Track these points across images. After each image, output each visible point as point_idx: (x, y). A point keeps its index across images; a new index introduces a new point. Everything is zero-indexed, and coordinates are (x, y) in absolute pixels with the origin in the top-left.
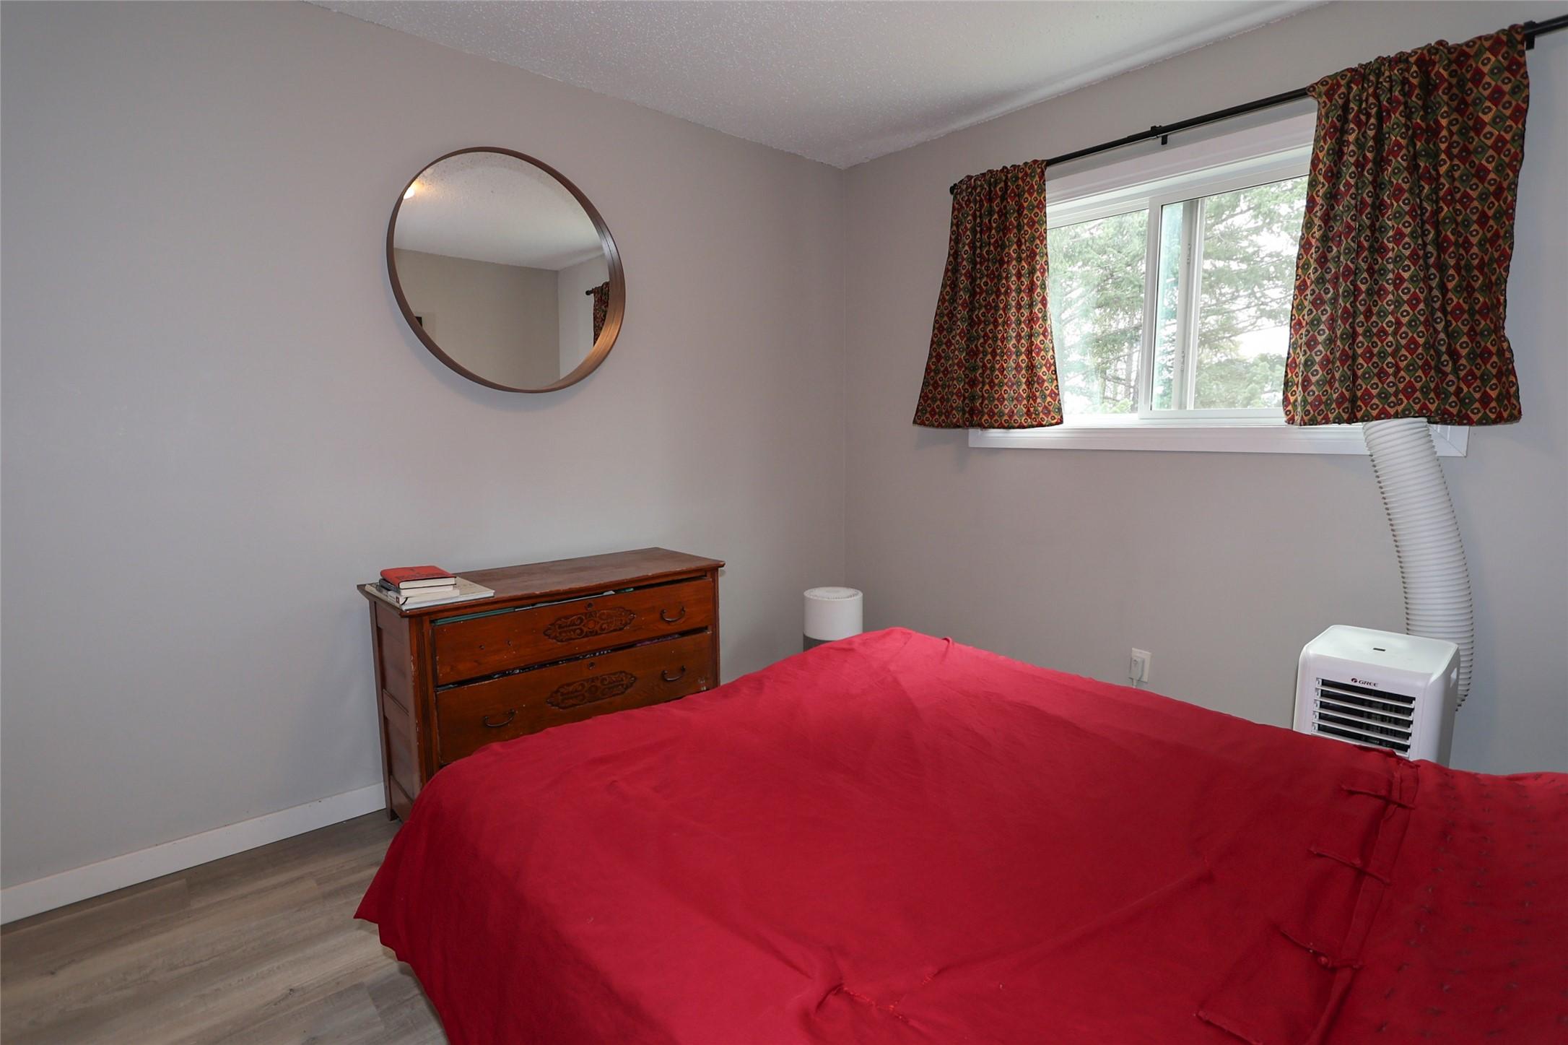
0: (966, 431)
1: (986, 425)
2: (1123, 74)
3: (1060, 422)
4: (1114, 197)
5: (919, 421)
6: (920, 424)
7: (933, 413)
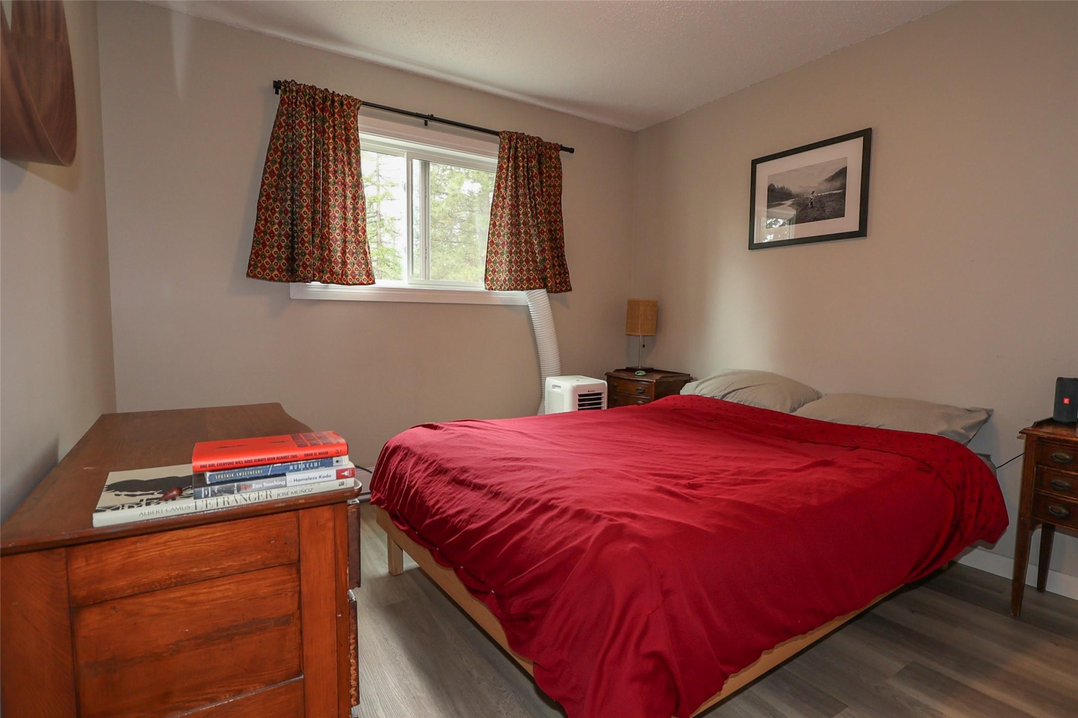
0: (288, 284)
1: (329, 281)
2: (399, 70)
3: (373, 283)
4: (394, 143)
5: (252, 275)
6: (253, 277)
7: (264, 269)
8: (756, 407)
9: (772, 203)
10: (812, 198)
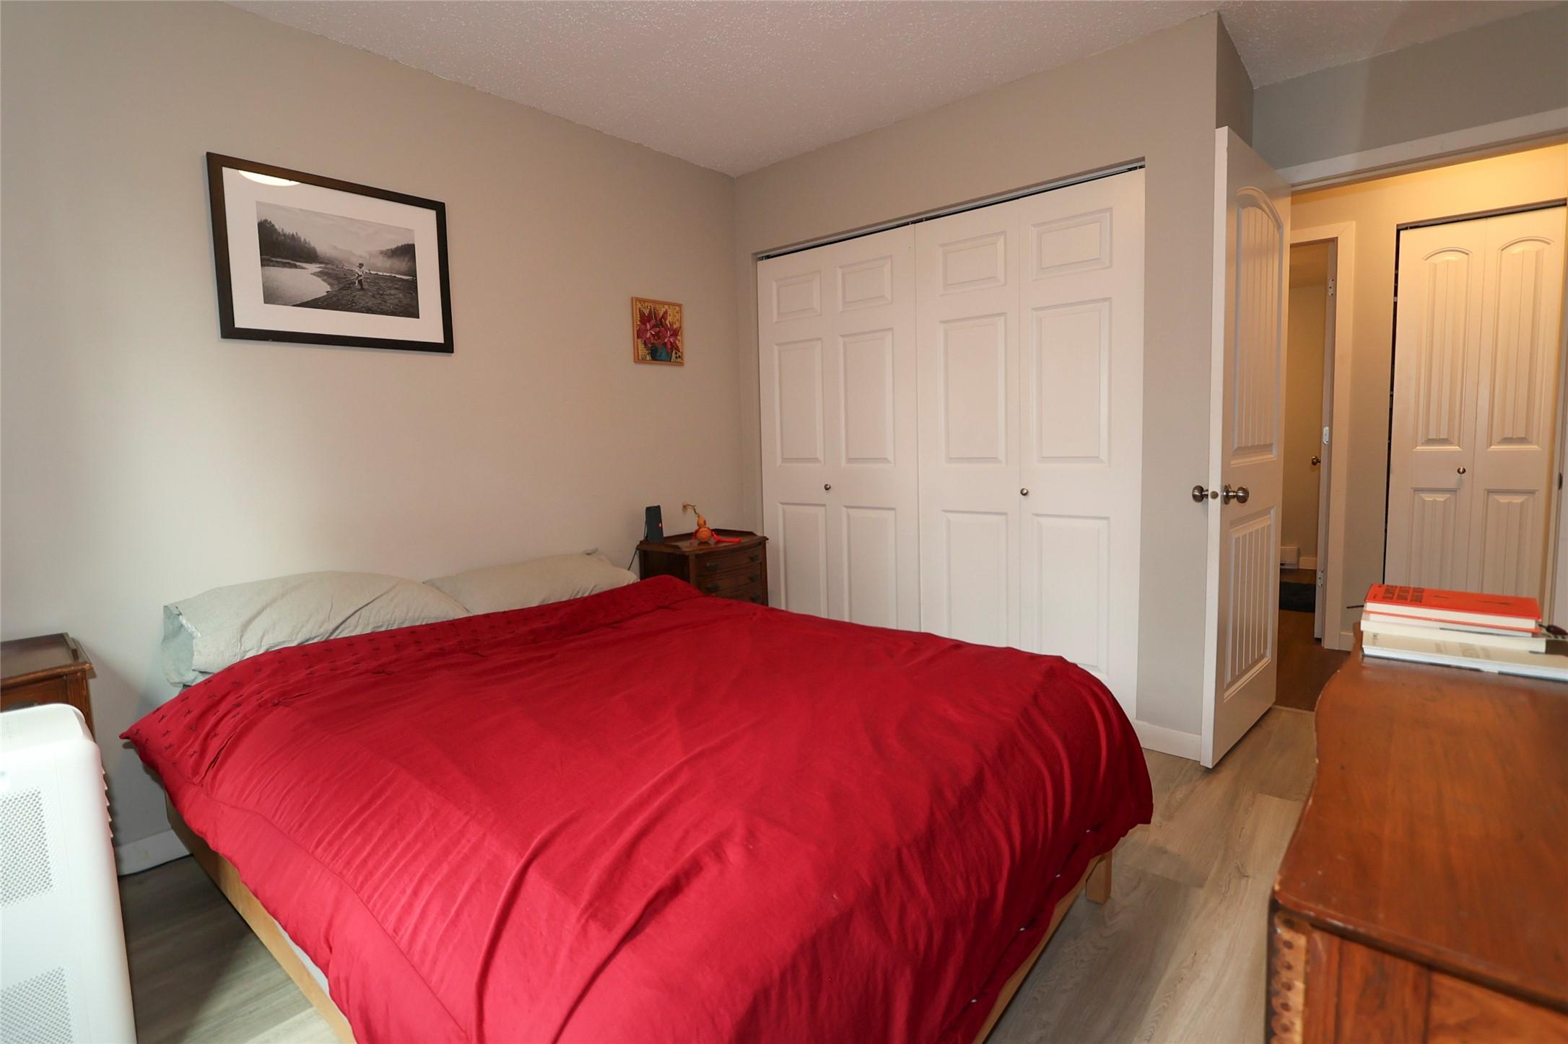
8: (418, 624)
9: (273, 257)
10: (360, 273)
